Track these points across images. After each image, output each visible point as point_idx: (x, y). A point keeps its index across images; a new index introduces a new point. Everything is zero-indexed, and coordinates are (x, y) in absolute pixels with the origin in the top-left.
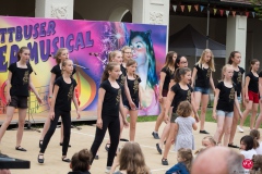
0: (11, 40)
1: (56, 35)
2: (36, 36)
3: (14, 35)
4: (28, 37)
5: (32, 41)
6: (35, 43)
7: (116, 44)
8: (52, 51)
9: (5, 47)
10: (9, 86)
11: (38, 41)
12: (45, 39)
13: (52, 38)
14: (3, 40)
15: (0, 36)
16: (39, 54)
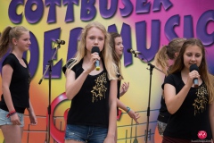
0: (70, 17)
1: (173, 12)
2: (128, 12)
3: (77, 10)
4: (110, 14)
5: (118, 21)
8: (164, 43)
9: (58, 31)
10: (68, 105)
11: (131, 22)
12: (149, 18)
13: (163, 17)
14: (52, 18)
15: (47, 10)
16: (134, 47)
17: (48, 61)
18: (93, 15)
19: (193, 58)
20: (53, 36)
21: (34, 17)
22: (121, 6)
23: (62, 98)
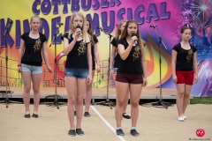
0: (65, 10)
1: (121, 7)
2: (97, 7)
3: (69, 6)
4: (86, 8)
5: (92, 12)
6: (96, 15)
7: (201, 16)
9: (59, 18)
11: (99, 12)
12: (108, 10)
13: (116, 9)
14: (56, 11)
15: (53, 7)
16: (101, 26)
17: (54, 35)
18: (78, 9)
19: (133, 30)
20: (56, 21)
21: (46, 11)
22: (93, 4)
23: (62, 54)
